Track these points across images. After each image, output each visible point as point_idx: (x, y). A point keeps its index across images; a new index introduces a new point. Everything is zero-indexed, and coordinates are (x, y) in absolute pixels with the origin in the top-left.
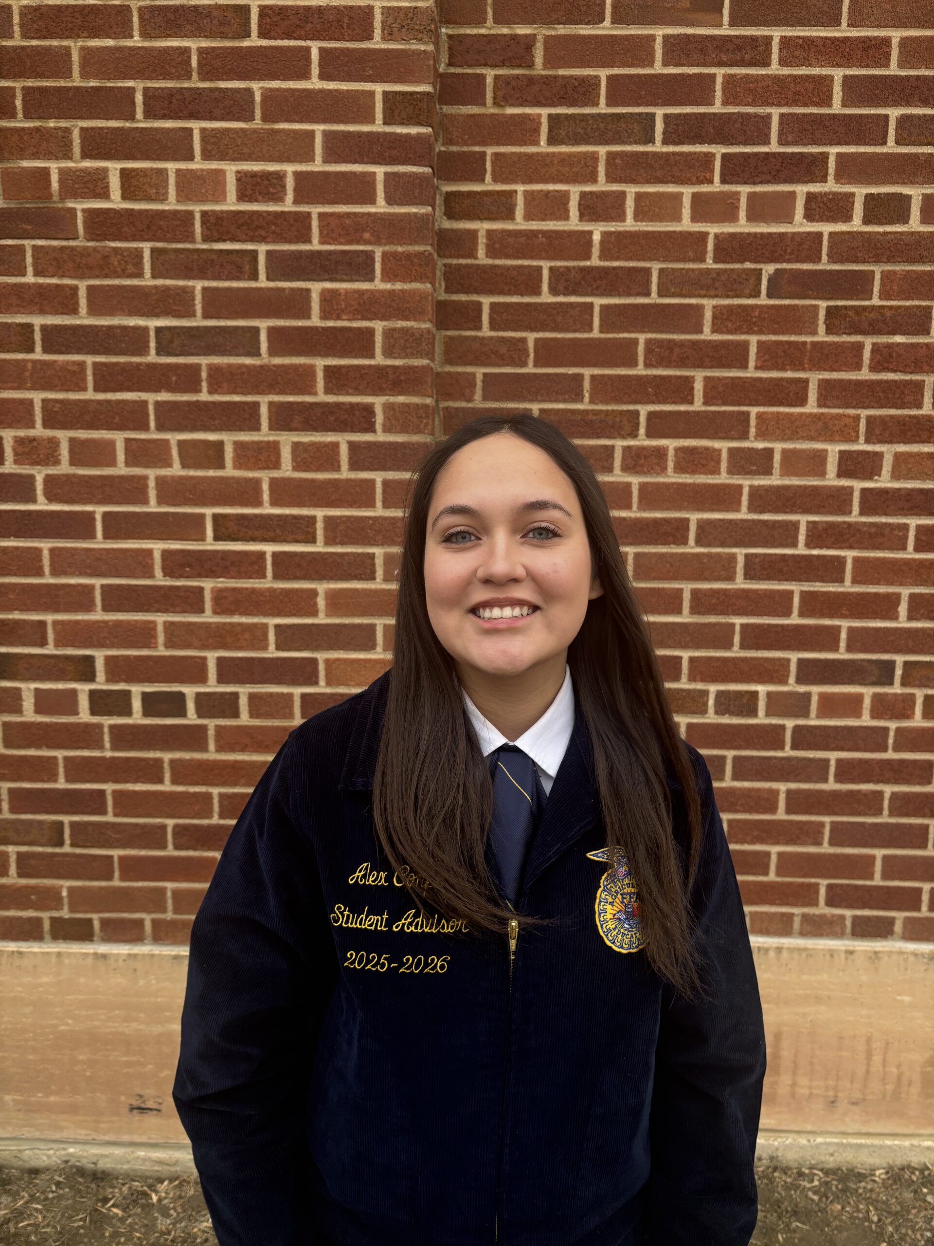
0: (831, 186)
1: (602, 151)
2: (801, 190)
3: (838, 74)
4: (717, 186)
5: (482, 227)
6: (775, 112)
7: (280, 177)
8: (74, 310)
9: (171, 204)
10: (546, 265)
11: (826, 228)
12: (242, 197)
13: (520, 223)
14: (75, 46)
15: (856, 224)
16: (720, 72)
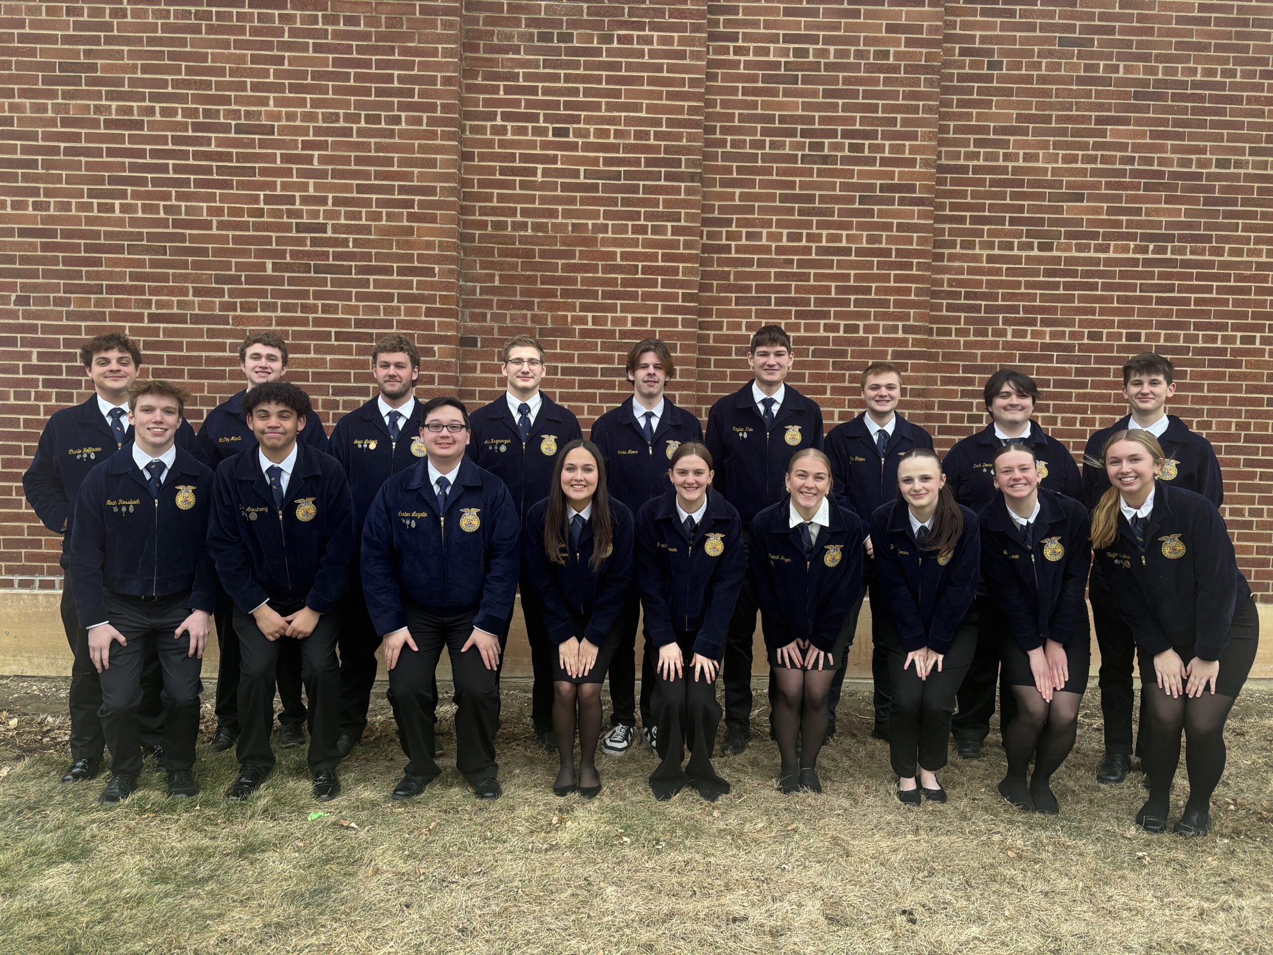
0: (832, 321)
1: (754, 308)
2: (822, 322)
3: (833, 284)
4: (793, 320)
5: (712, 333)
6: (812, 297)
7: (646, 319)
8: (573, 362)
9: (609, 327)
10: (734, 346)
11: (831, 335)
12: (633, 325)
13: (725, 331)
14: (579, 276)
15: (841, 333)
16: (793, 283)
